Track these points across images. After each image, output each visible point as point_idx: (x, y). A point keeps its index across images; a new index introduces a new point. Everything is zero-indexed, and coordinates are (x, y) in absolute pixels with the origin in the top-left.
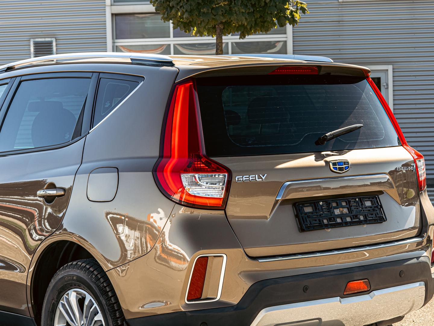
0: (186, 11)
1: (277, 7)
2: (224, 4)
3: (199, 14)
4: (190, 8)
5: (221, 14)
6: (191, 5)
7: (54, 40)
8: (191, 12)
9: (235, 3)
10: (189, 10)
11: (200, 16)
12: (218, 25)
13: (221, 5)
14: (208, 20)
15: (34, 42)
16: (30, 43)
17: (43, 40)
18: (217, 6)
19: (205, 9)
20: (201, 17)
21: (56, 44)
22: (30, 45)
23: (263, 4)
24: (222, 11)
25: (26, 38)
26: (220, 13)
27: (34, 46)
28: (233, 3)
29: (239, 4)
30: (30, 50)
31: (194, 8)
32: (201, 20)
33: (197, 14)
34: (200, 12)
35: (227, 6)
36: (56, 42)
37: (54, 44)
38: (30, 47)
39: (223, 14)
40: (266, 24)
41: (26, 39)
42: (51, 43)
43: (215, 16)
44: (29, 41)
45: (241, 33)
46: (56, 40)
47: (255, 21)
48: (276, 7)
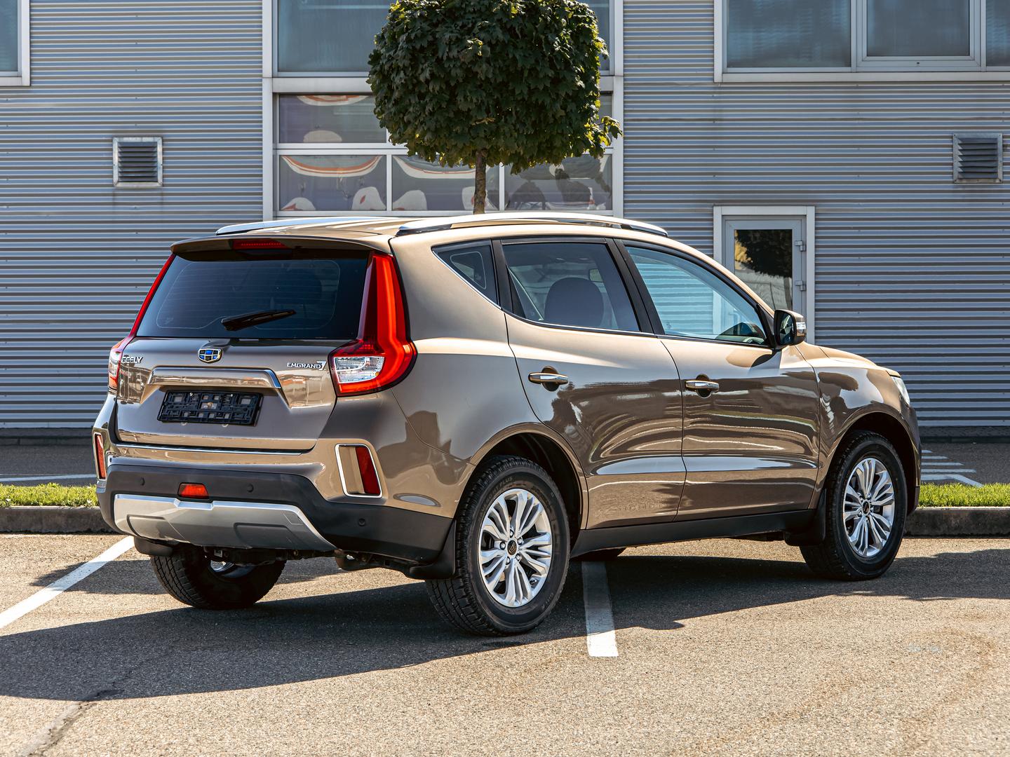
0: (429, 129)
1: (573, 126)
2: (489, 122)
3: (449, 135)
4: (436, 126)
5: (483, 136)
6: (437, 121)
7: (159, 141)
8: (436, 132)
9: (506, 121)
10: (433, 128)
11: (452, 138)
12: (480, 153)
13: (484, 123)
14: (464, 144)
15: (119, 143)
16: (112, 145)
17: (138, 140)
18: (477, 123)
19: (458, 128)
20: (452, 140)
21: (163, 150)
22: (112, 150)
23: (551, 120)
24: (485, 131)
25: (104, 136)
26: (482, 134)
27: (120, 152)
28: (503, 120)
29: (513, 121)
30: (112, 159)
31: (444, 125)
32: (453, 144)
33: (447, 135)
34: (451, 132)
35: (494, 125)
36: (163, 144)
37: (159, 149)
38: (112, 154)
39: (486, 136)
40: (554, 152)
41: (104, 138)
42: (153, 146)
43: (474, 139)
44: (112, 141)
45: (514, 165)
46: (163, 141)
47: (539, 147)
48: (570, 125)
